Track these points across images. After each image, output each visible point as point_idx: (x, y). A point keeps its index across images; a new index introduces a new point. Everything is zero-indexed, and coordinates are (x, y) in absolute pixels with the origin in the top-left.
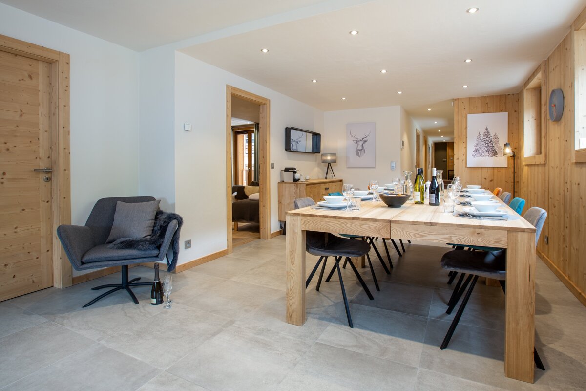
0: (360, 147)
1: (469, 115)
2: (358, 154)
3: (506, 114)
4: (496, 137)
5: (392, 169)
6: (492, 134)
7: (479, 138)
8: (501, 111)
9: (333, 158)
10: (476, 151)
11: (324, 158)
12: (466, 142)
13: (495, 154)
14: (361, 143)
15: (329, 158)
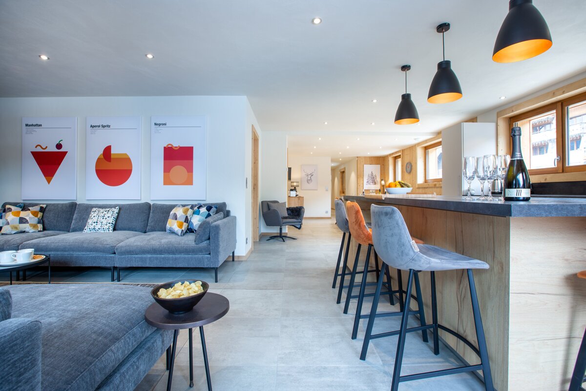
0: (309, 179)
1: (365, 165)
2: (308, 182)
3: (380, 166)
4: (376, 176)
5: (327, 190)
6: (374, 174)
7: (369, 176)
8: (378, 164)
9: (297, 184)
10: (367, 182)
11: (293, 184)
12: (363, 178)
13: (375, 183)
14: (310, 176)
15: (295, 184)
